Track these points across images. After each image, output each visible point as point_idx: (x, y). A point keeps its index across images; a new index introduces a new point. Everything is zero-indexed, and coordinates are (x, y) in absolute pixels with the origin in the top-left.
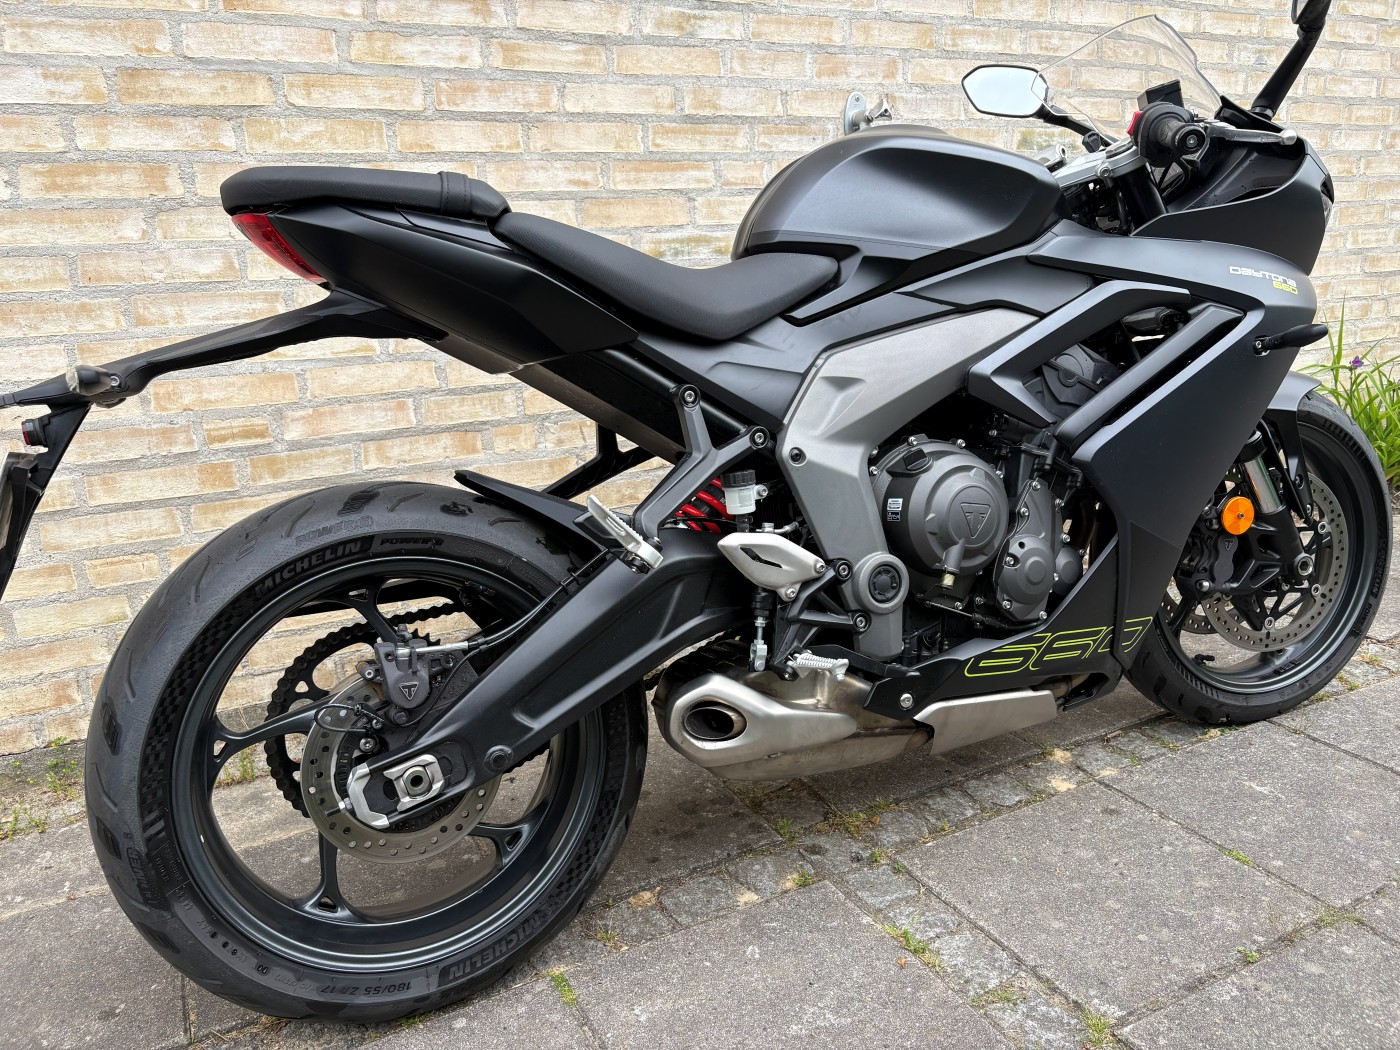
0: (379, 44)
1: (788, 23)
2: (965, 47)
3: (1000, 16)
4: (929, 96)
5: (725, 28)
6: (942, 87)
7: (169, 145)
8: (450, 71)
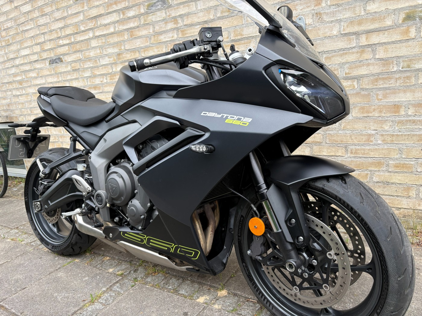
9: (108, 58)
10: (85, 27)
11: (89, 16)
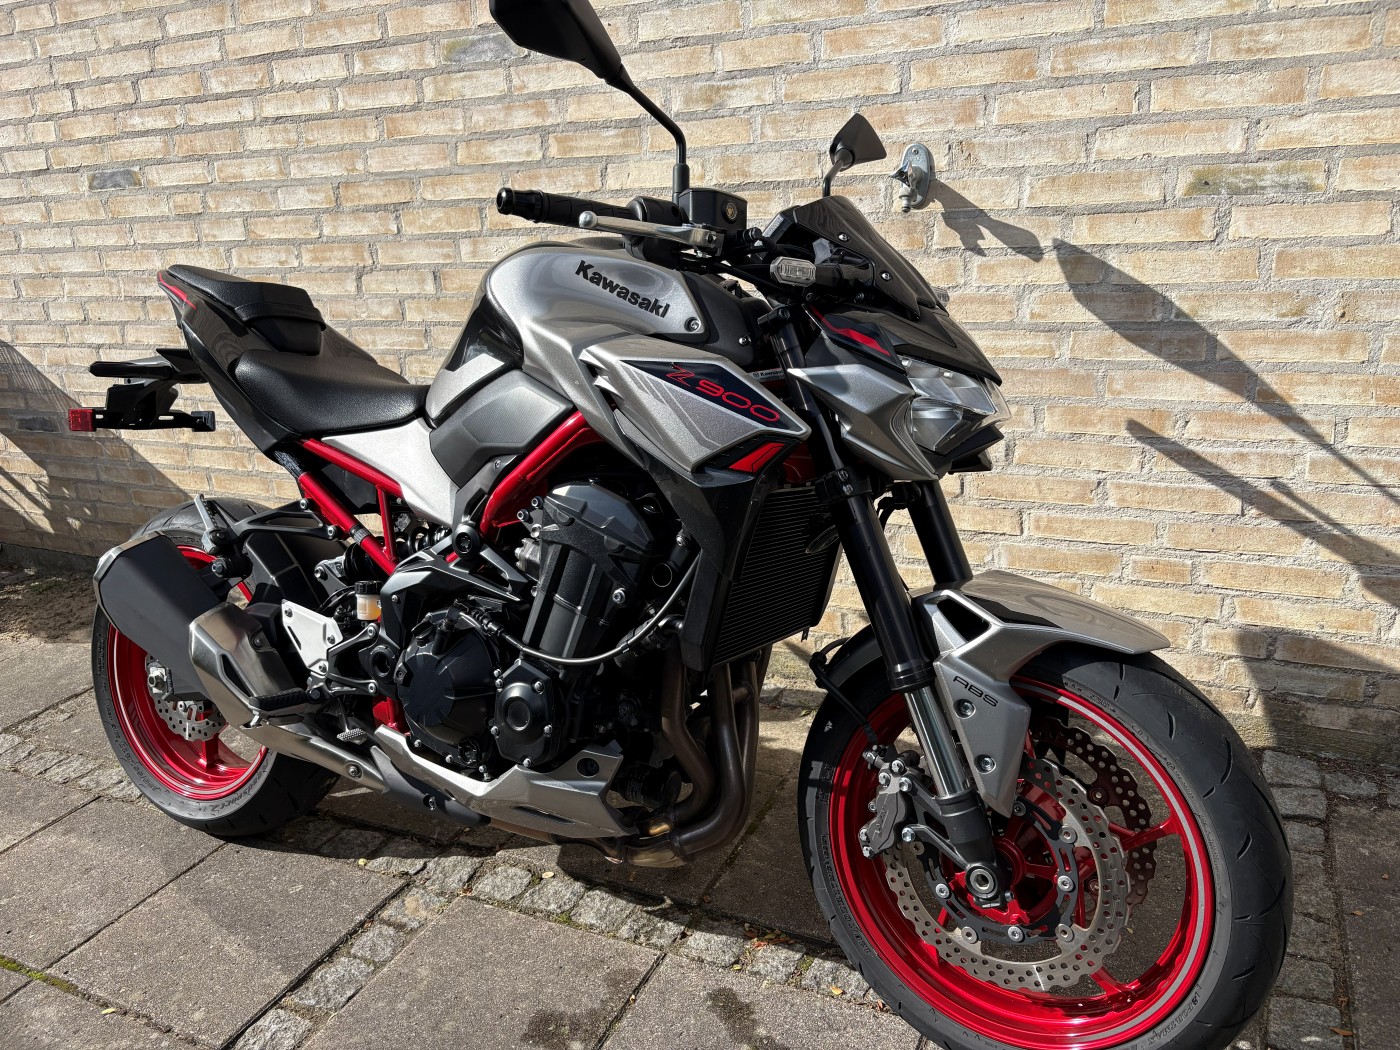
0: (474, 149)
1: (827, 79)
2: (1087, 69)
3: (1152, 18)
4: (1027, 136)
5: (756, 94)
6: (1049, 124)
7: (365, 231)
8: (521, 164)
9: (309, 191)
10: (226, 86)
11: (244, 50)
